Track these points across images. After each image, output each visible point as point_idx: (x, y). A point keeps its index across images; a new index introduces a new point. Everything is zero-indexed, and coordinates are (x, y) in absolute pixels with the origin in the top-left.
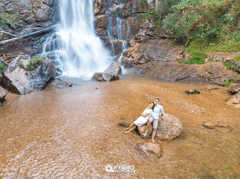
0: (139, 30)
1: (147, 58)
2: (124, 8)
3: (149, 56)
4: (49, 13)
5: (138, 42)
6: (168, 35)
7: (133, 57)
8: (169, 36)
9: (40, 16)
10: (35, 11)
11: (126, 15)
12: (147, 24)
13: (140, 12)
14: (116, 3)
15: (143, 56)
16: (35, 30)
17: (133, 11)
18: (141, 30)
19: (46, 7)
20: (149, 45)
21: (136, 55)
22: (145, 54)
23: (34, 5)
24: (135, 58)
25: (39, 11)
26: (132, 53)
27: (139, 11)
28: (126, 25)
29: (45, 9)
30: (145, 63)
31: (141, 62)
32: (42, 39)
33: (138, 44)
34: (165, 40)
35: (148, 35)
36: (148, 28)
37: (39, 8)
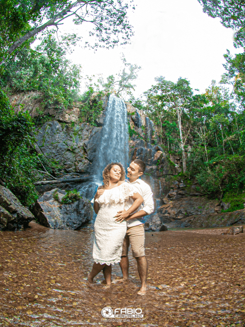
0: (170, 190)
1: (184, 213)
2: (157, 169)
3: (186, 211)
4: (88, 166)
5: (171, 200)
6: (199, 192)
7: (169, 213)
8: (199, 194)
9: (80, 168)
10: (76, 163)
11: (159, 175)
12: (177, 184)
13: (170, 175)
14: (149, 165)
15: (180, 212)
16: (74, 178)
17: (164, 173)
18: (171, 190)
19: (86, 161)
20: (184, 202)
21: (173, 211)
22: (182, 209)
23: (77, 159)
24: (172, 214)
25: (79, 164)
26: (168, 209)
27: (169, 173)
28: (159, 184)
29: (85, 163)
30: (183, 218)
31: (179, 218)
32: (79, 186)
33: (171, 202)
34: (197, 197)
35: (180, 194)
36: (179, 188)
37: (81, 161)
